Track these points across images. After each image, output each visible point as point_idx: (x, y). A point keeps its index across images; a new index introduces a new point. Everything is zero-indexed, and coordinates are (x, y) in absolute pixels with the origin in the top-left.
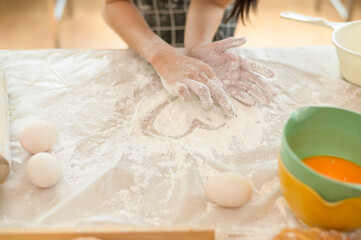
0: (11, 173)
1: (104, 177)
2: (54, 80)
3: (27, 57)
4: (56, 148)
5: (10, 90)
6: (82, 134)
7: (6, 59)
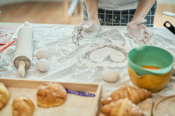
0: (31, 67)
1: (65, 69)
2: (54, 36)
3: (44, 27)
4: (49, 59)
5: (34, 39)
6: (61, 56)
7: (35, 27)
